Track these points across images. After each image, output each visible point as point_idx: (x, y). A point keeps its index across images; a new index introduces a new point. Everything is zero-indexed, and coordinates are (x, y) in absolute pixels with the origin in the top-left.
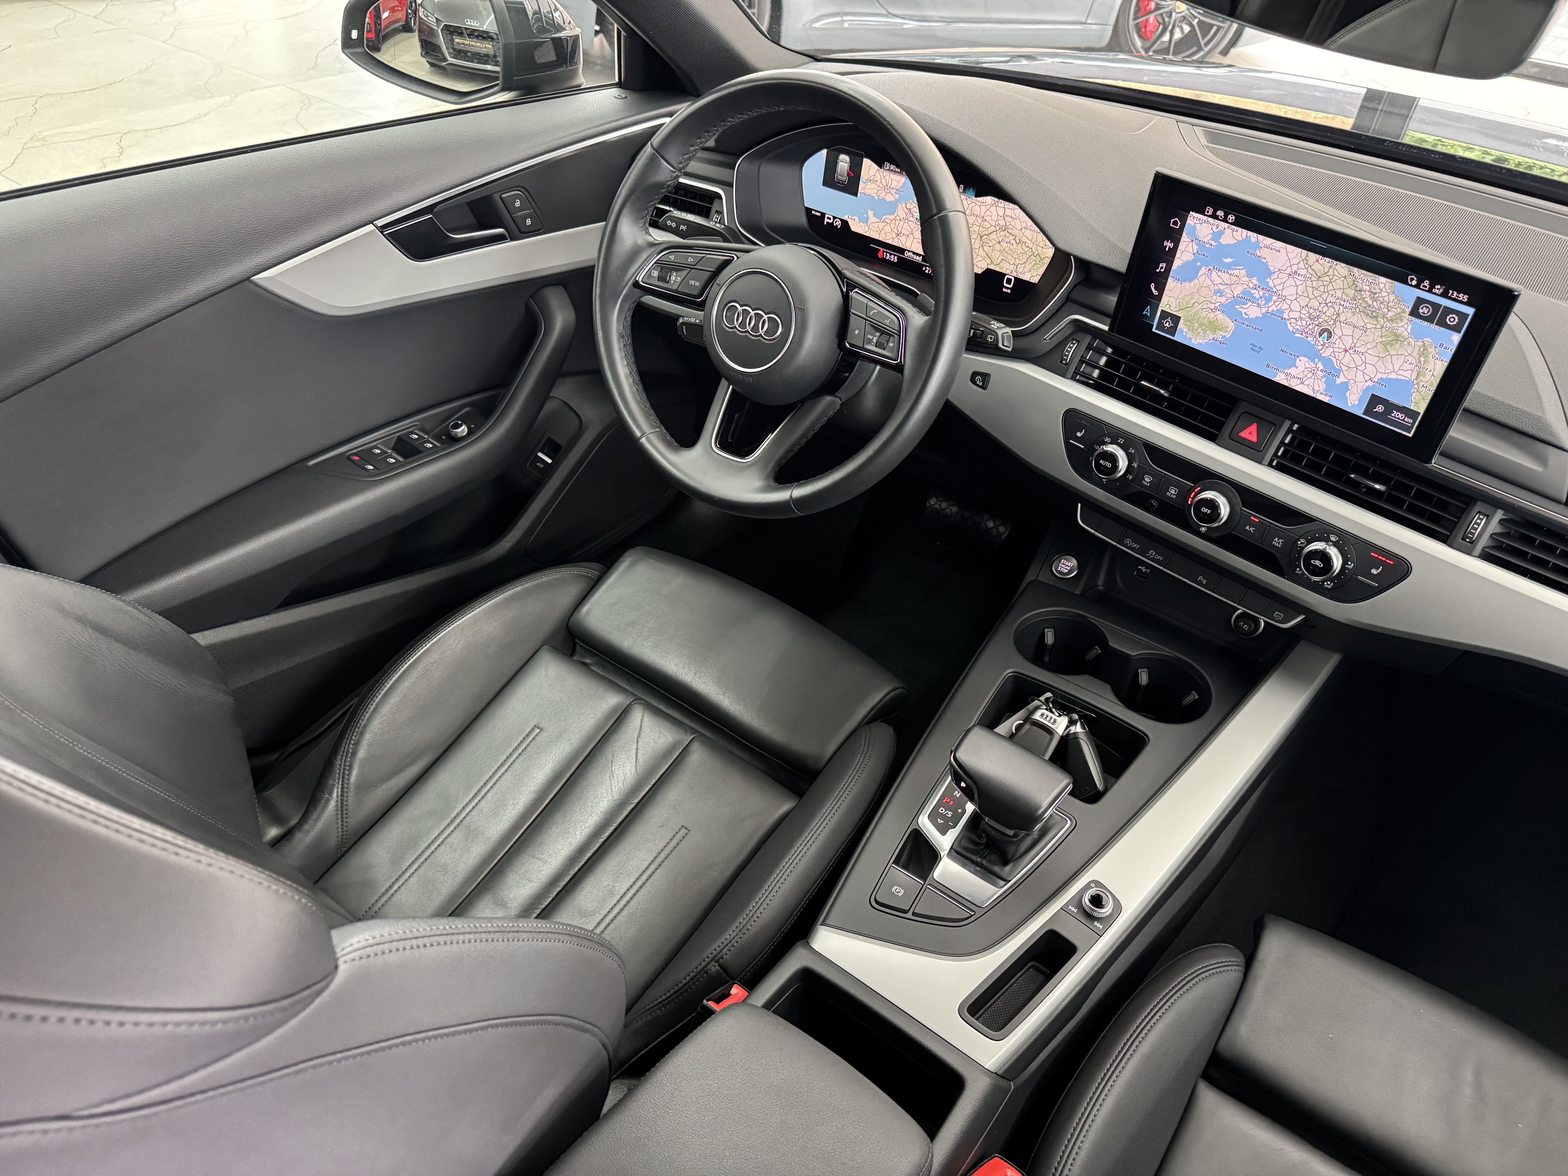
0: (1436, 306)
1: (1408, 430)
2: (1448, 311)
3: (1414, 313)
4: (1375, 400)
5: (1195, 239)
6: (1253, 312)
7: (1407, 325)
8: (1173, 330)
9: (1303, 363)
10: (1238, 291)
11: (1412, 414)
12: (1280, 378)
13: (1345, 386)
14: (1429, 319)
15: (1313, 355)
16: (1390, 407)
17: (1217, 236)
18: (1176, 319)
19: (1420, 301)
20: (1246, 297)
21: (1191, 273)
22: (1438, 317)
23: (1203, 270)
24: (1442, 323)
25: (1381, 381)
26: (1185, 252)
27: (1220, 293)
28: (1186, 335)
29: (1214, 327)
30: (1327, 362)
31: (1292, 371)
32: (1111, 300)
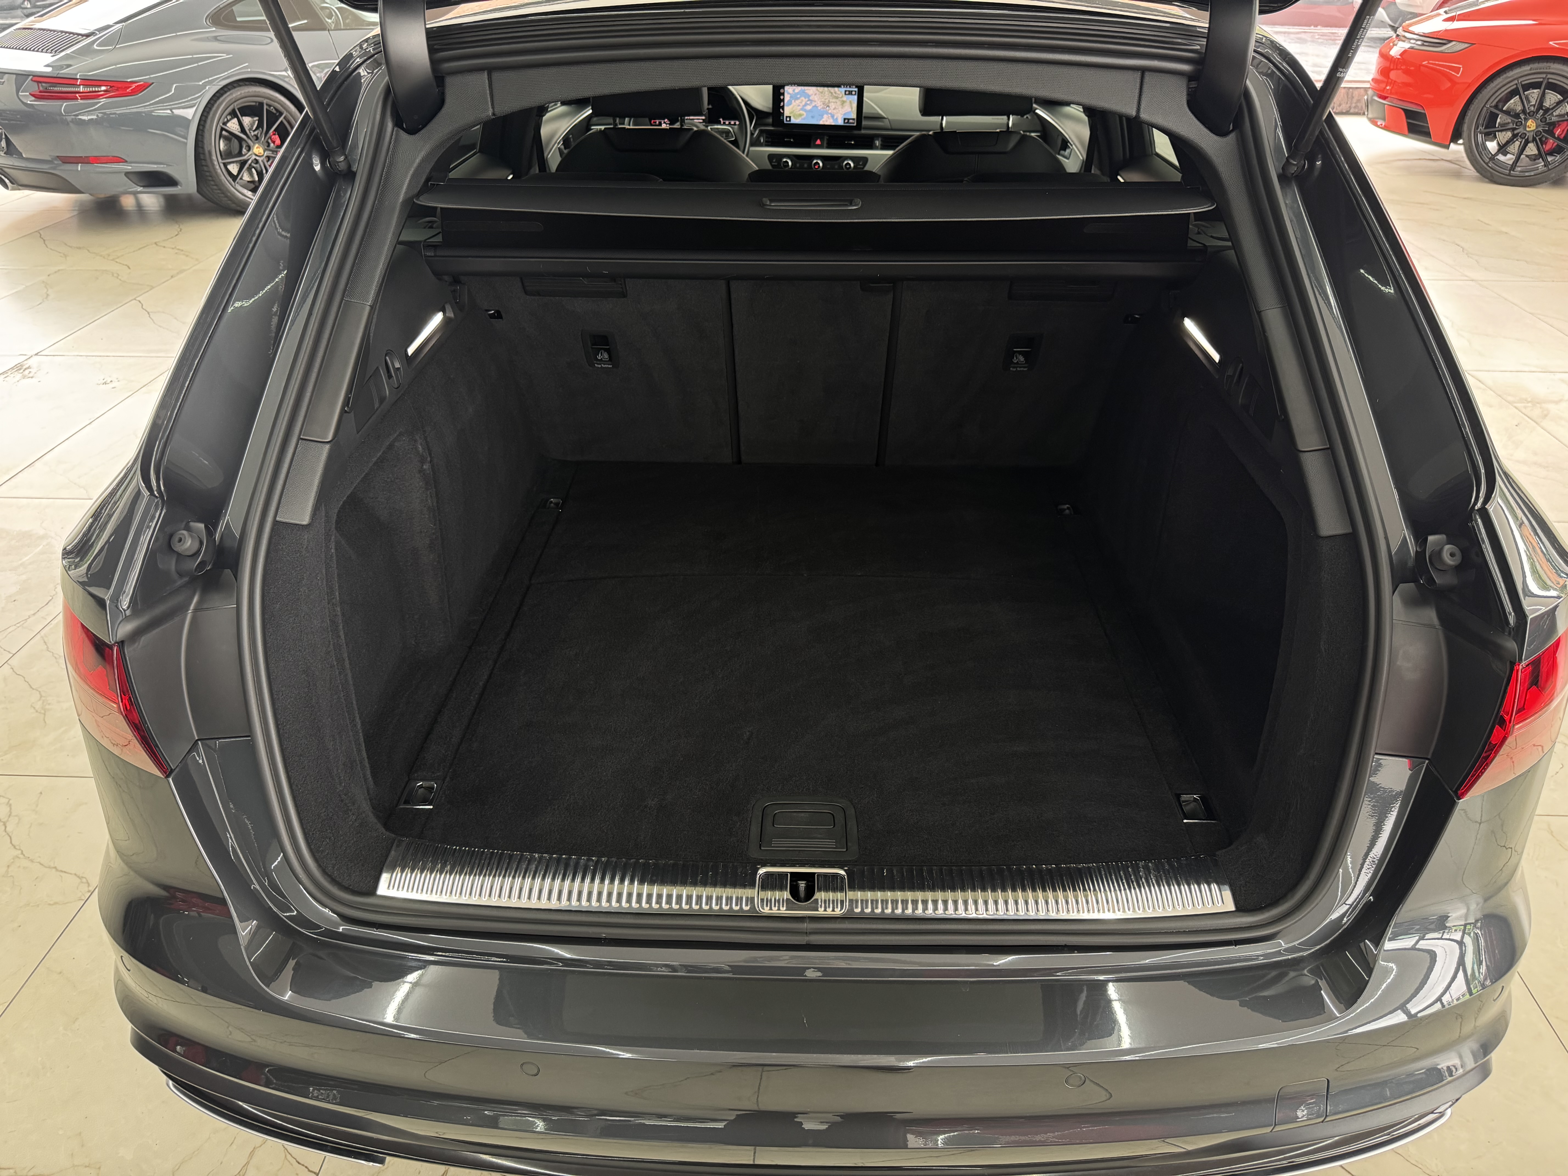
0: (849, 91)
1: (854, 123)
2: (852, 91)
3: (845, 94)
4: (845, 119)
5: (788, 93)
6: (808, 108)
7: (845, 98)
8: (790, 120)
9: (825, 116)
10: (803, 103)
11: (854, 119)
12: (821, 123)
13: (837, 119)
14: (849, 94)
15: (827, 113)
16: (849, 119)
17: (794, 91)
18: (790, 117)
19: (846, 91)
20: (806, 105)
21: (790, 103)
22: (850, 93)
23: (793, 101)
24: (852, 94)
25: (844, 114)
26: (787, 98)
27: (799, 105)
28: (794, 121)
29: (800, 115)
30: (831, 114)
31: (823, 120)
32: (770, 120)
